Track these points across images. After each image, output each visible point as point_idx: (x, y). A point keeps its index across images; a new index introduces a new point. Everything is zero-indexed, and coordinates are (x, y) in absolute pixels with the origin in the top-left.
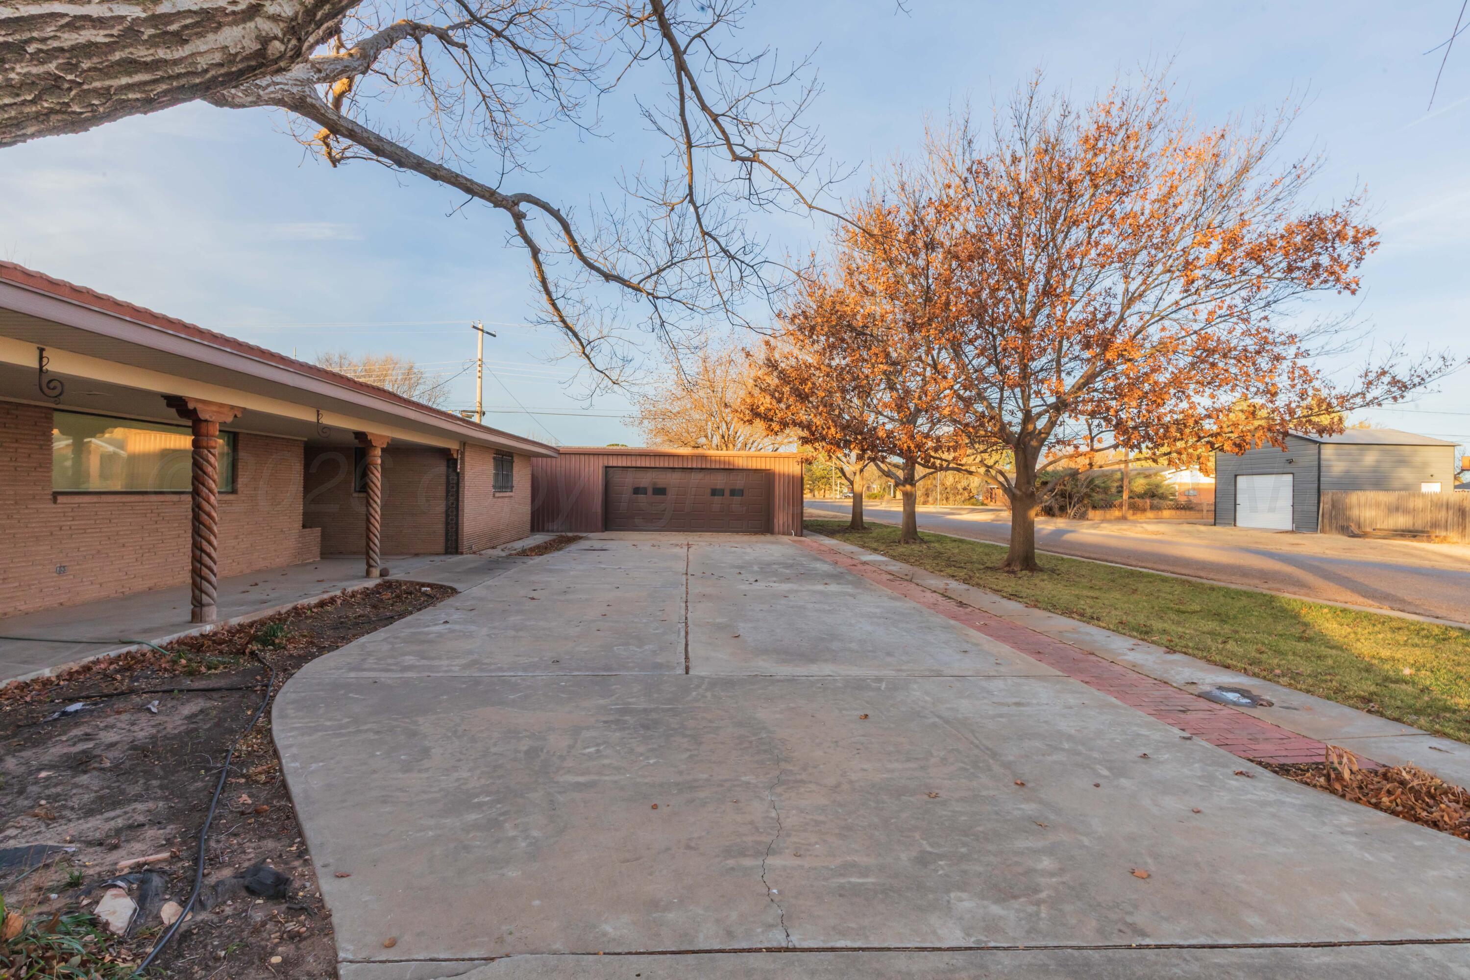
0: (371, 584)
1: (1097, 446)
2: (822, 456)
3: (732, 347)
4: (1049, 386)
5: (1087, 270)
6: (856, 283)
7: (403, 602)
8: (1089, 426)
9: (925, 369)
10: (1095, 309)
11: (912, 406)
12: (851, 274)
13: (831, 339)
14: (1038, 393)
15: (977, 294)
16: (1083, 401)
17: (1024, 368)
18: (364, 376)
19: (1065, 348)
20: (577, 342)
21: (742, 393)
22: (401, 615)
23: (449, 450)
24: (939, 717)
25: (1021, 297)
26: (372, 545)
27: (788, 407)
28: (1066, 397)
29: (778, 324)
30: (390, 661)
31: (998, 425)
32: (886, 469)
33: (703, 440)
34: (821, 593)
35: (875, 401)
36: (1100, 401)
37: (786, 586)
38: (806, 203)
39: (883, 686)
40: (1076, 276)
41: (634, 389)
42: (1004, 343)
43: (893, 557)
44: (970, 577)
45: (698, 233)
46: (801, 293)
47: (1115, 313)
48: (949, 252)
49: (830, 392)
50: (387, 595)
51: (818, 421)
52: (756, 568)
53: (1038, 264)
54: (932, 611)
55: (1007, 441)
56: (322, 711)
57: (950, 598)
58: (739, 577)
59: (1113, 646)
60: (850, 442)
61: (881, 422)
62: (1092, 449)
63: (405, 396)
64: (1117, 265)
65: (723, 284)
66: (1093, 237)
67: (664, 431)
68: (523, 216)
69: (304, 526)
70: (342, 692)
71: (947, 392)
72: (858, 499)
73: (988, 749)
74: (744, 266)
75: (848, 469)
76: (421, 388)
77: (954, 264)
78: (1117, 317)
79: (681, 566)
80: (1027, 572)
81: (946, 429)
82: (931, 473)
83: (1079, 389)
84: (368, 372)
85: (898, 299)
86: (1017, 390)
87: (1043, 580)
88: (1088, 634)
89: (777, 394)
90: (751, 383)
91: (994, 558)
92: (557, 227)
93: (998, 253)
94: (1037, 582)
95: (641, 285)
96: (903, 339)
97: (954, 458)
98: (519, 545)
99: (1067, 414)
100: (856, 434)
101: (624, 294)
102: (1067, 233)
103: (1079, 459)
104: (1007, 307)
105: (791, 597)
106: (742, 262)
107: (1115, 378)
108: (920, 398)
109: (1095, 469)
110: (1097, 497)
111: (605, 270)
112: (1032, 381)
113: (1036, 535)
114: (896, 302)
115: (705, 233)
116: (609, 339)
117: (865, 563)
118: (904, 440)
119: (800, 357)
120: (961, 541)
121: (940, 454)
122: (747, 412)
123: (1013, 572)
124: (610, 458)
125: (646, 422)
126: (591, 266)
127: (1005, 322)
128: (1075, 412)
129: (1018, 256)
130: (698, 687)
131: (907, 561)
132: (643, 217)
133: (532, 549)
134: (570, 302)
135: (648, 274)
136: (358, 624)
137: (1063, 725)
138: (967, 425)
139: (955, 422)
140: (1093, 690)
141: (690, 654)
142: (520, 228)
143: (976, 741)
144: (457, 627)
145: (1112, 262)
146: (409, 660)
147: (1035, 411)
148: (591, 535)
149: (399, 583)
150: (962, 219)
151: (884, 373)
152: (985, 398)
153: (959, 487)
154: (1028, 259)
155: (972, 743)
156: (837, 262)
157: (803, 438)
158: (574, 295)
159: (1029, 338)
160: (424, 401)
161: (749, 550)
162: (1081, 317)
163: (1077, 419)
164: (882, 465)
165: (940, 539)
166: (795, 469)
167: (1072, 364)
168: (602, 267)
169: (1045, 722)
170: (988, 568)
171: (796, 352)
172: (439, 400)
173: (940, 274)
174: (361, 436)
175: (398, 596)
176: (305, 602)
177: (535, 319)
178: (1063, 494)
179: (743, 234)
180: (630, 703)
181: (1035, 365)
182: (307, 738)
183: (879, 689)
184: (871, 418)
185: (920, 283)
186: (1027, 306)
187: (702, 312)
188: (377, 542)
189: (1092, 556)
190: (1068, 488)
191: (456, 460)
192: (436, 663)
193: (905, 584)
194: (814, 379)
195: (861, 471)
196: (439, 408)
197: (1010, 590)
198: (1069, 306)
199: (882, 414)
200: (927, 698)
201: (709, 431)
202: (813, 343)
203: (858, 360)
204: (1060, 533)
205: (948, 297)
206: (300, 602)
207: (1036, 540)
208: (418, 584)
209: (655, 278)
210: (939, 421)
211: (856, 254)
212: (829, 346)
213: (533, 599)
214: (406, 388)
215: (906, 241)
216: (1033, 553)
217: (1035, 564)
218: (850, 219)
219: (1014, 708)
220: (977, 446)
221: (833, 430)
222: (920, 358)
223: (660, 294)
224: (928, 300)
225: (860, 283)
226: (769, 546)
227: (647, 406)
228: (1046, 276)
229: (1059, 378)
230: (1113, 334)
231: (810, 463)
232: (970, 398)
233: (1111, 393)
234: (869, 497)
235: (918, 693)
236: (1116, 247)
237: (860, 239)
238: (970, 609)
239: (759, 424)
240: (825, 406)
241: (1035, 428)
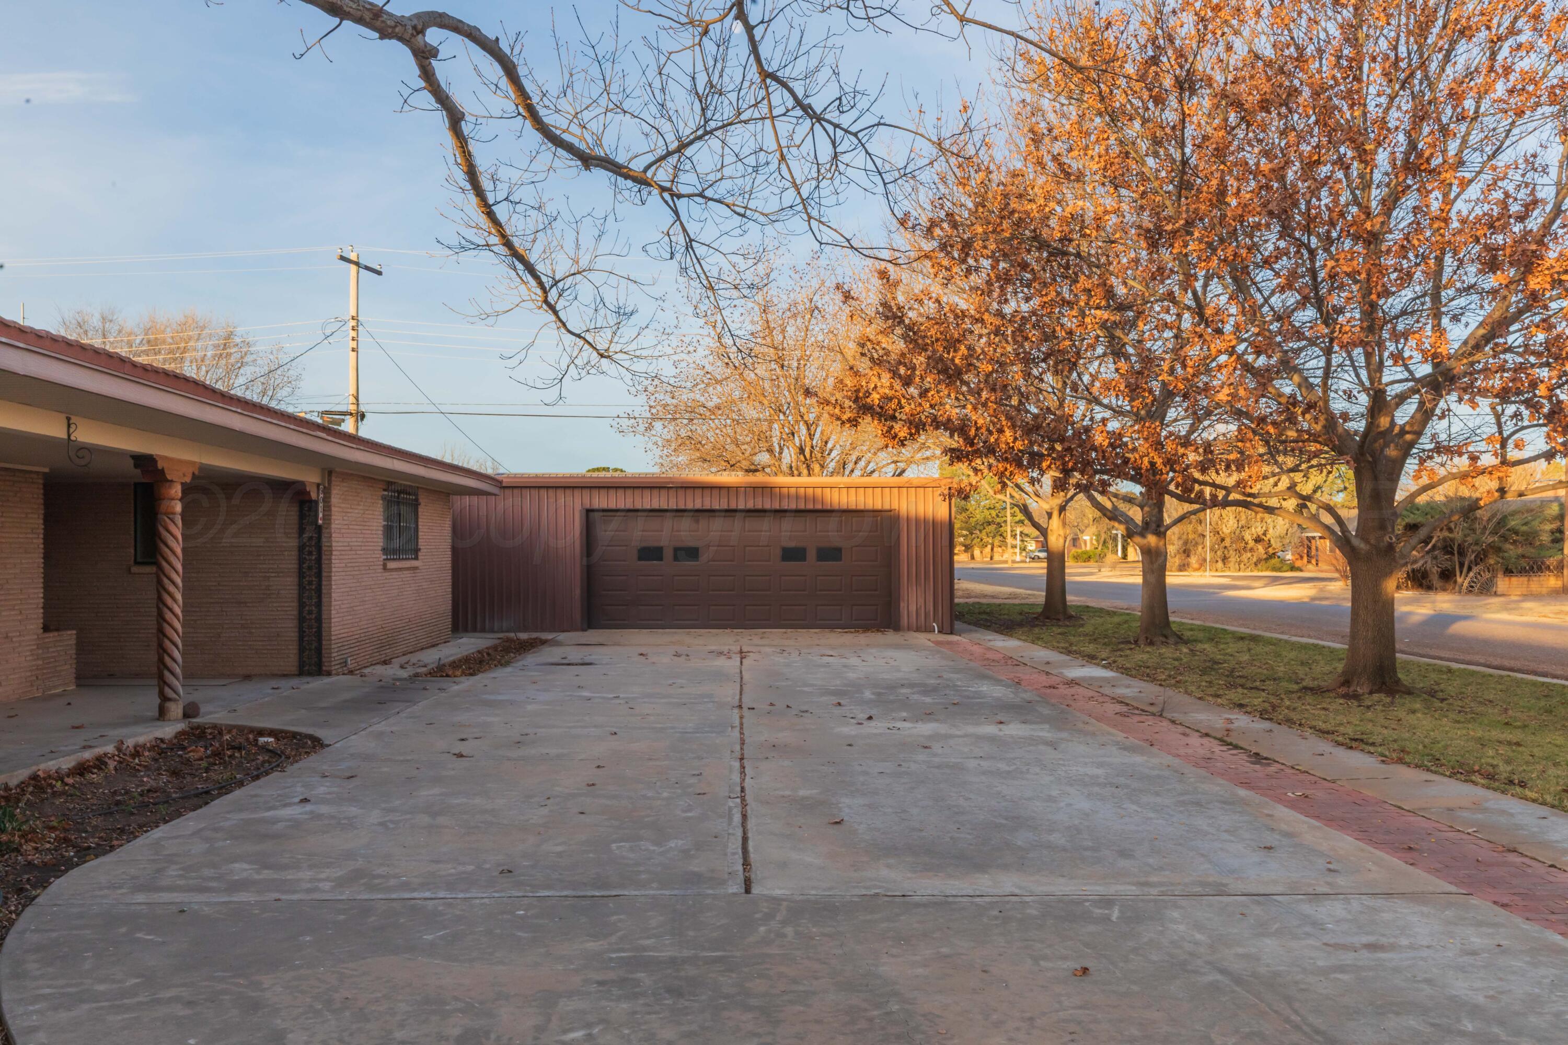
0: (168, 731)
1: (1513, 454)
2: (987, 484)
3: (815, 283)
4: (1419, 343)
5: (1489, 121)
6: (1047, 159)
7: (224, 763)
8: (1498, 417)
9: (1179, 316)
10: (1507, 195)
11: (1156, 386)
12: (1037, 140)
13: (1002, 265)
14: (1398, 357)
15: (1279, 173)
16: (1485, 370)
17: (1370, 310)
18: (146, 353)
19: (1448, 271)
20: (533, 282)
21: (837, 368)
22: (225, 788)
23: (302, 483)
24: (1223, 971)
25: (1361, 176)
26: (167, 660)
27: (924, 393)
28: (1452, 363)
29: (902, 240)
30: (207, 872)
31: (1322, 418)
32: (1108, 505)
33: (764, 458)
34: (992, 739)
35: (1086, 378)
36: (1519, 368)
37: (927, 728)
38: (954, 12)
39: (1115, 914)
40: (1468, 134)
41: (640, 366)
42: (1330, 264)
43: (1125, 671)
44: (1274, 707)
45: (753, 73)
46: (943, 180)
47: (1544, 202)
48: (1224, 95)
49: (1002, 365)
50: (197, 752)
51: (981, 418)
52: (868, 694)
53: (1394, 114)
54: (1202, 772)
55: (1340, 451)
56: (87, 966)
57: (1236, 747)
58: (838, 711)
59: (1554, 836)
60: (1041, 456)
61: (1098, 417)
62: (1504, 462)
63: (219, 386)
64: (1547, 110)
65: (801, 169)
66: (1500, 58)
67: (693, 442)
68: (433, 52)
69: (46, 629)
70: (123, 930)
71: (1223, 358)
72: (1056, 562)
73: (1317, 1032)
74: (840, 133)
75: (1037, 507)
76: (248, 372)
77: (1233, 118)
78: (1548, 208)
79: (729, 693)
80: (1382, 696)
81: (1221, 428)
82: (1194, 512)
83: (1478, 347)
84: (153, 345)
85: (1128, 187)
86: (1358, 352)
87: (1414, 712)
88: (1503, 812)
89: (902, 371)
90: (851, 348)
91: (1318, 669)
92: (494, 70)
93: (1316, 94)
94: (1402, 714)
95: (649, 174)
96: (1137, 261)
97: (1239, 483)
98: (431, 657)
99: (1454, 397)
100: (1052, 441)
101: (617, 191)
102: (1449, 52)
103: (1477, 481)
104: (1335, 195)
105: (937, 747)
106: (836, 126)
107: (1547, 325)
108: (1172, 371)
109: (1510, 497)
110: (1512, 551)
111: (583, 146)
112: (1386, 335)
113: (1397, 626)
114: (1123, 192)
115: (766, 75)
116: (590, 276)
117: (1072, 683)
118: (1142, 450)
119: (944, 299)
120: (1254, 639)
121: (1212, 476)
122: (848, 403)
123: (1356, 697)
124: (595, 493)
125: (658, 425)
126: (557, 142)
127: (1332, 224)
128: (1470, 392)
129: (1355, 99)
130: (769, 917)
131: (1152, 679)
132: (651, 47)
133: (455, 665)
134: (519, 208)
135: (660, 152)
136: (147, 805)
137: (1460, 987)
138: (1262, 420)
139: (1239, 414)
140: (1518, 920)
141: (753, 856)
142: (427, 74)
143: (1294, 1017)
144: (324, 809)
145: (1538, 104)
146: (242, 870)
147: (1392, 391)
148: (562, 636)
149: (219, 730)
150: (1246, 32)
151: (1103, 325)
152: (1296, 369)
153: (1248, 536)
154: (1374, 105)
155: (1287, 1020)
156: (1011, 121)
157: (952, 450)
158: (526, 194)
159: (1379, 253)
160: (253, 395)
161: (854, 661)
162: (1478, 211)
163: (1474, 405)
164: (1099, 497)
165: (1214, 636)
166: (941, 510)
167: (1462, 302)
168: (576, 142)
169: (1428, 981)
170: (1305, 688)
171: (936, 289)
172: (281, 394)
173: (1206, 138)
174: (144, 462)
175: (216, 754)
176: (52, 765)
177: (454, 241)
178: (1447, 547)
179: (836, 74)
180: (645, 949)
181: (1393, 304)
182: (63, 1016)
183: (1107, 919)
184: (1079, 410)
185: (1169, 155)
186: (1374, 192)
187: (762, 219)
188: (177, 655)
189: (1506, 663)
190: (1458, 535)
191: (316, 502)
192: (290, 875)
193: (1150, 720)
194: (971, 340)
195: (1062, 509)
196: (282, 407)
197: (1349, 730)
198: (1455, 189)
199: (1100, 404)
200: (1198, 936)
201: (775, 441)
202: (969, 271)
203: (1052, 303)
204: (1443, 620)
205: (1222, 180)
206: (42, 766)
207: (1398, 635)
208: (252, 730)
209: (673, 160)
210: (1208, 413)
211: (1045, 103)
212: (998, 278)
213: (460, 756)
214: (220, 372)
215: (1142, 78)
216: (1393, 659)
217: (1398, 681)
218: (1035, 38)
219: (1365, 954)
220: (1280, 459)
221: (1008, 433)
222: (1171, 297)
223: (683, 190)
224: (1184, 186)
225: (1055, 158)
226: (890, 653)
227: (660, 396)
228: (1408, 134)
229: (1438, 329)
230: (1540, 243)
231: (966, 498)
232: (1268, 369)
233: (1538, 355)
234: (1076, 558)
235: (1182, 928)
236: (1545, 75)
237: (1054, 76)
238: (1274, 768)
239: (870, 427)
240: (993, 390)
241: (1393, 423)
